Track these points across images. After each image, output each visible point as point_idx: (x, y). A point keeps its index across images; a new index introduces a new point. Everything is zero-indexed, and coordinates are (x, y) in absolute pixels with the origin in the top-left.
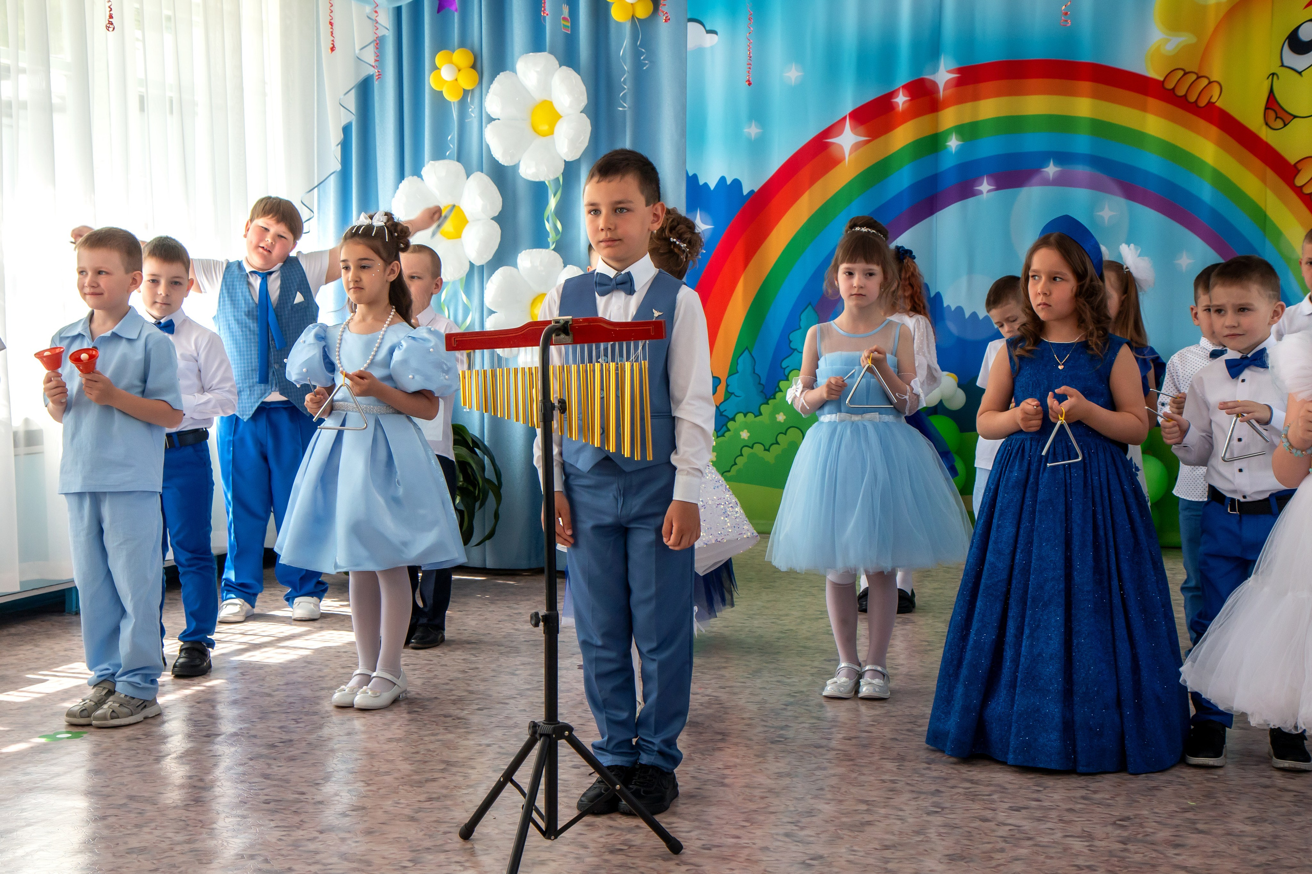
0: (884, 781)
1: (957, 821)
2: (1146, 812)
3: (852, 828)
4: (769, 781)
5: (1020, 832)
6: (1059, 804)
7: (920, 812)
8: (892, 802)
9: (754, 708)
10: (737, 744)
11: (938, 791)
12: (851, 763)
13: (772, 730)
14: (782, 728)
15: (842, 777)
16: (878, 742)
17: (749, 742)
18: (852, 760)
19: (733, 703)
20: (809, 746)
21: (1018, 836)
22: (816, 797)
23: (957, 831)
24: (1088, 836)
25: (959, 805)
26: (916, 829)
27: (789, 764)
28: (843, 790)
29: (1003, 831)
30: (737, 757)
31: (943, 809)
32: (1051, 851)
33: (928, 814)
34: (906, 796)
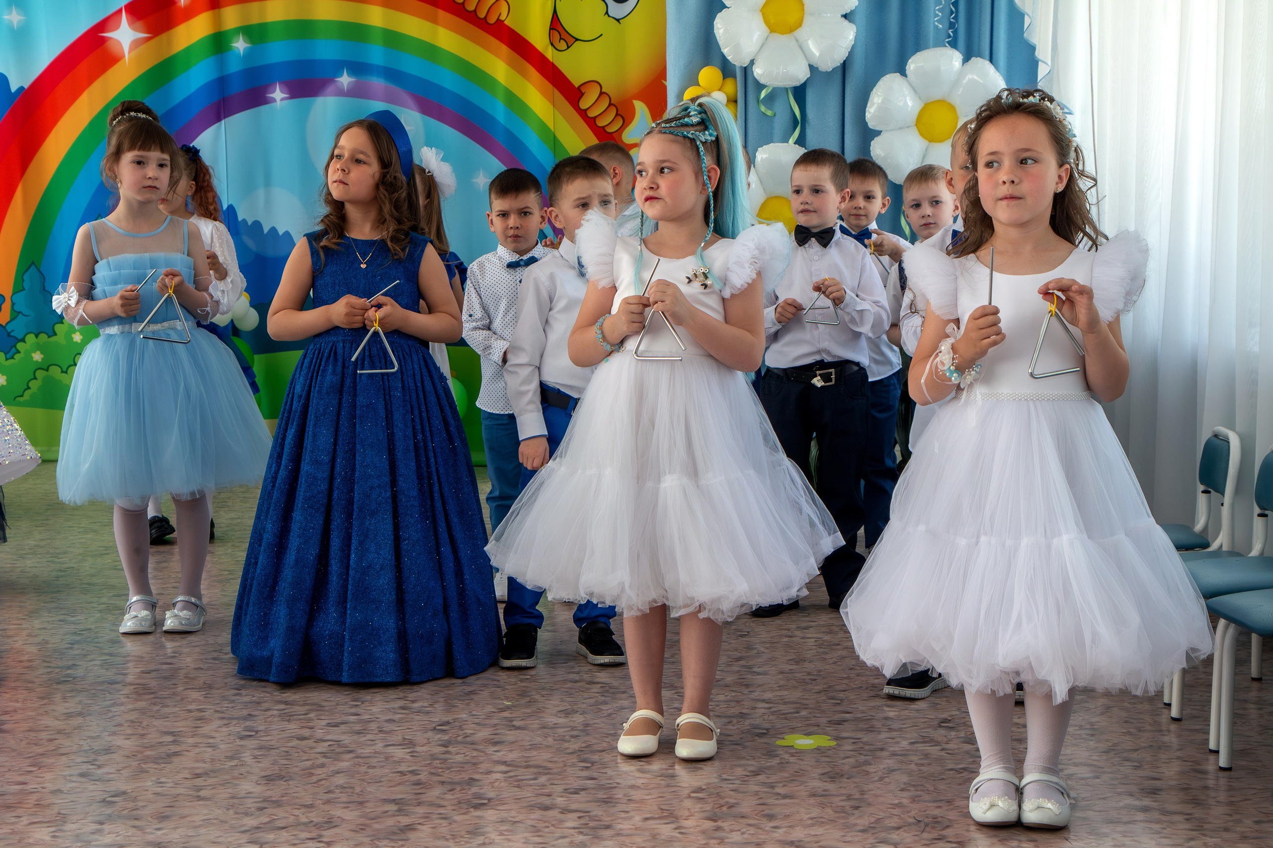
0: (190, 711)
1: (273, 743)
2: (465, 716)
3: (156, 760)
4: (57, 722)
5: (340, 746)
6: (378, 716)
7: (232, 737)
8: (201, 731)
9: (33, 649)
10: (15, 688)
11: (250, 715)
12: (152, 696)
13: (57, 670)
14: (69, 668)
15: (143, 711)
16: (184, 672)
17: (30, 685)
18: (153, 693)
19: (7, 647)
20: (103, 683)
21: (338, 750)
22: (114, 733)
23: (273, 752)
24: (409, 744)
25: (274, 727)
26: (229, 754)
27: (80, 702)
28: (145, 724)
29: (323, 747)
30: (17, 701)
31: (257, 732)
32: (373, 761)
33: (242, 738)
34: (216, 723)
